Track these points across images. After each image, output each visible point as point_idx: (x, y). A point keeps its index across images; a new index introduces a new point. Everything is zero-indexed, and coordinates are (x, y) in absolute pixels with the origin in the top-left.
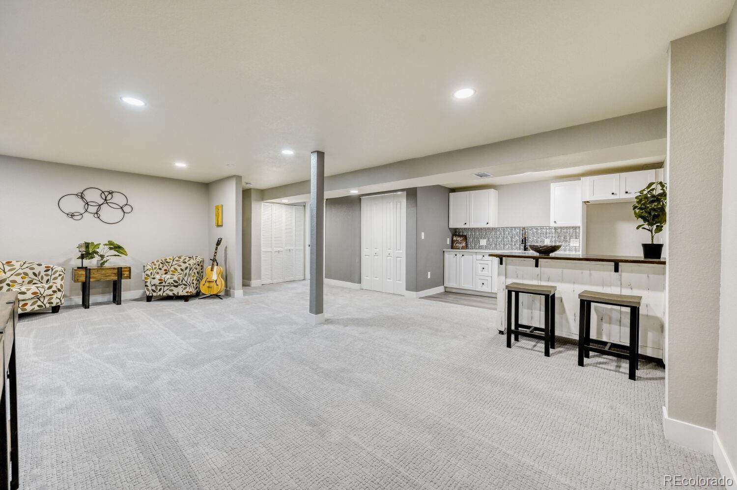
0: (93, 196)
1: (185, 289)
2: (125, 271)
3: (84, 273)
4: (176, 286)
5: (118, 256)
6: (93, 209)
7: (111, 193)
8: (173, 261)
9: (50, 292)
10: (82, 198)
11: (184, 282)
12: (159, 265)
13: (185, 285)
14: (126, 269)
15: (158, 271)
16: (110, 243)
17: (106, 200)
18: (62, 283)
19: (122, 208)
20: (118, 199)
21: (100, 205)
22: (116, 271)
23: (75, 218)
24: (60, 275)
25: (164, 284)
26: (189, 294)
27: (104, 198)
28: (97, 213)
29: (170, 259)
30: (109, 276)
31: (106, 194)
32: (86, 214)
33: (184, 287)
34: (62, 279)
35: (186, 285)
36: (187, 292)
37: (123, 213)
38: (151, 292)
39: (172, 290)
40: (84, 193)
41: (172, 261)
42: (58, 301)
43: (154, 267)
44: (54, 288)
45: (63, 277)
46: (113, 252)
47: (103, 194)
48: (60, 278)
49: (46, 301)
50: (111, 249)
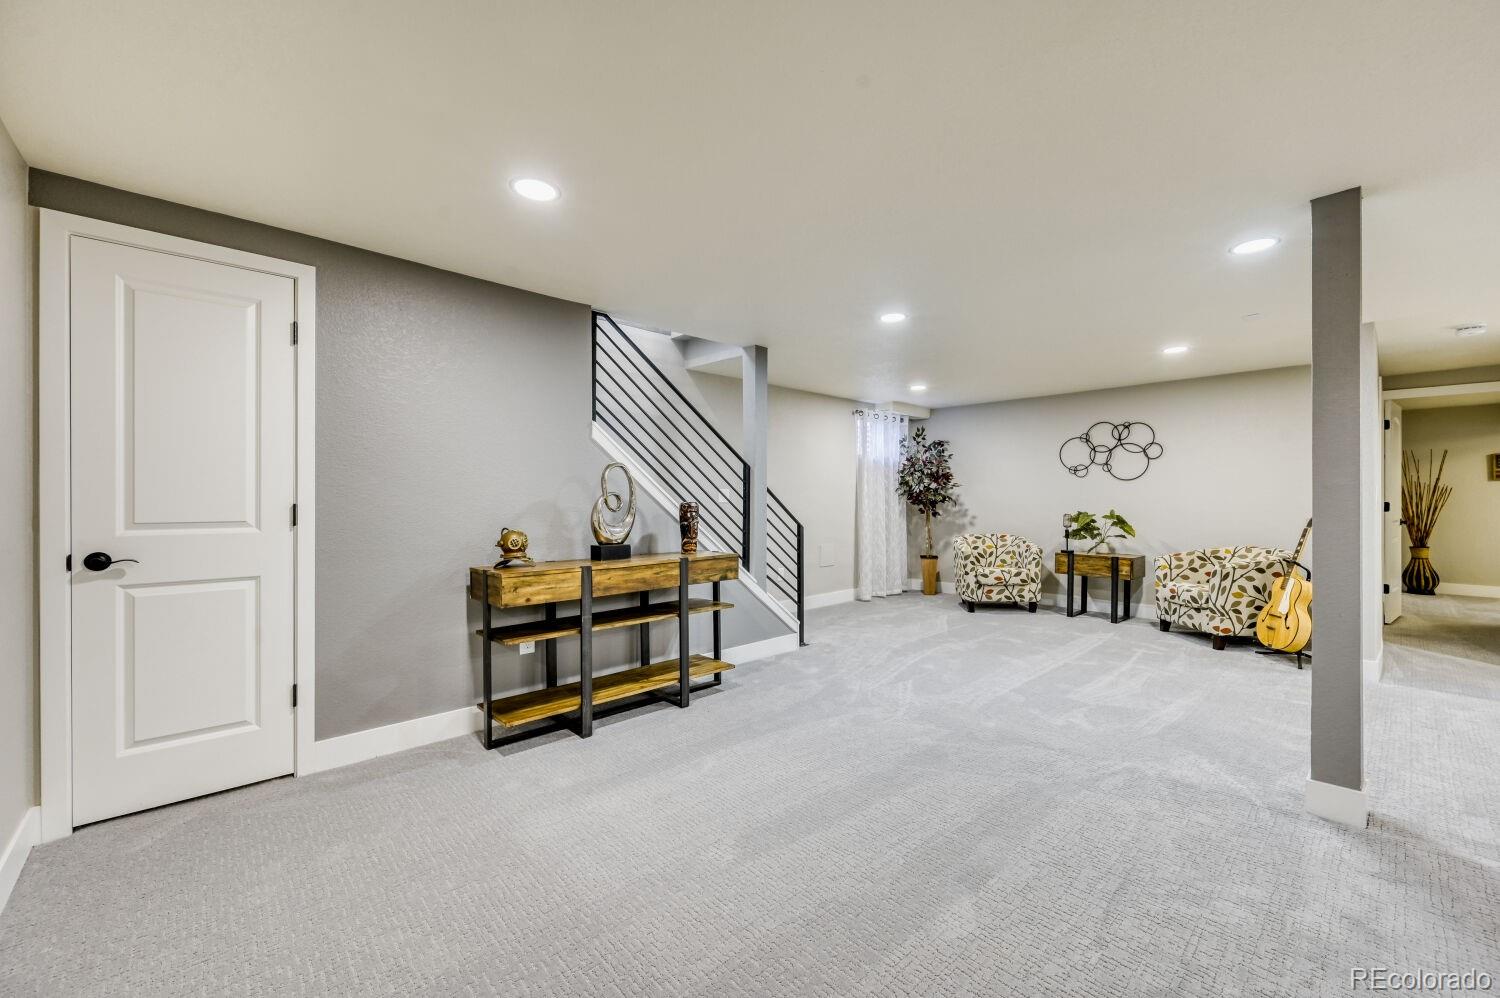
0: (1103, 437)
1: (1212, 619)
2: (1123, 565)
3: (1066, 560)
4: (1198, 610)
5: (1124, 537)
6: (1101, 458)
7: (1127, 427)
8: (1233, 556)
9: (1017, 580)
10: (1087, 441)
11: (1211, 605)
12: (1192, 561)
13: (1212, 611)
14: (1124, 562)
15: (1188, 573)
16: (1112, 516)
17: (1120, 440)
18: (1037, 570)
19: (1144, 451)
20: (1139, 435)
21: (1110, 450)
22: (1110, 562)
23: (1080, 473)
24: (1034, 559)
25: (1176, 600)
26: (1221, 634)
27: (1117, 436)
28: (1107, 464)
29: (1227, 551)
30: (1098, 570)
31: (1121, 428)
32: (1093, 466)
33: (1211, 614)
34: (1037, 565)
35: (1215, 613)
36: (1216, 628)
37: (1146, 459)
38: (1163, 612)
39: (1191, 617)
40: (1091, 433)
41: (1229, 556)
42: (1032, 596)
43: (1175, 563)
44: (1023, 577)
45: (1038, 562)
46: (1118, 530)
47: (1115, 430)
48: (1034, 563)
49: (1015, 592)
50: (1114, 524)
